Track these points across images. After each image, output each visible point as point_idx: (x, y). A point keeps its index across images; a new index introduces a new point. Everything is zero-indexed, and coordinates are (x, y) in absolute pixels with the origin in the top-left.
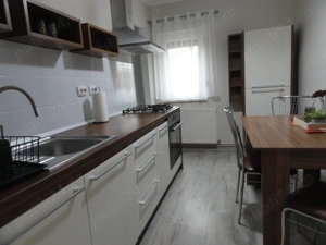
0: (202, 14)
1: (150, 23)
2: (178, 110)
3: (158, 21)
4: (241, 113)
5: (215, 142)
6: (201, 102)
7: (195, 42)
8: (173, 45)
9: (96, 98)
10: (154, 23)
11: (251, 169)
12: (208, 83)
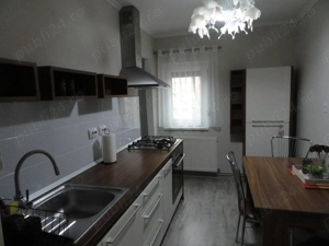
0: (206, 49)
1: (155, 53)
2: (182, 143)
3: (163, 53)
4: (241, 144)
5: (215, 170)
6: (202, 131)
7: (198, 74)
8: (177, 75)
9: (106, 140)
10: (160, 55)
11: (251, 216)
12: (210, 114)
